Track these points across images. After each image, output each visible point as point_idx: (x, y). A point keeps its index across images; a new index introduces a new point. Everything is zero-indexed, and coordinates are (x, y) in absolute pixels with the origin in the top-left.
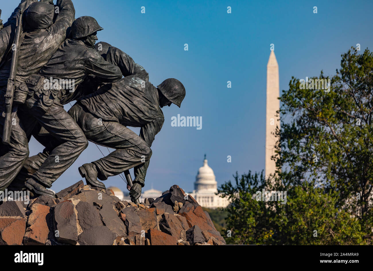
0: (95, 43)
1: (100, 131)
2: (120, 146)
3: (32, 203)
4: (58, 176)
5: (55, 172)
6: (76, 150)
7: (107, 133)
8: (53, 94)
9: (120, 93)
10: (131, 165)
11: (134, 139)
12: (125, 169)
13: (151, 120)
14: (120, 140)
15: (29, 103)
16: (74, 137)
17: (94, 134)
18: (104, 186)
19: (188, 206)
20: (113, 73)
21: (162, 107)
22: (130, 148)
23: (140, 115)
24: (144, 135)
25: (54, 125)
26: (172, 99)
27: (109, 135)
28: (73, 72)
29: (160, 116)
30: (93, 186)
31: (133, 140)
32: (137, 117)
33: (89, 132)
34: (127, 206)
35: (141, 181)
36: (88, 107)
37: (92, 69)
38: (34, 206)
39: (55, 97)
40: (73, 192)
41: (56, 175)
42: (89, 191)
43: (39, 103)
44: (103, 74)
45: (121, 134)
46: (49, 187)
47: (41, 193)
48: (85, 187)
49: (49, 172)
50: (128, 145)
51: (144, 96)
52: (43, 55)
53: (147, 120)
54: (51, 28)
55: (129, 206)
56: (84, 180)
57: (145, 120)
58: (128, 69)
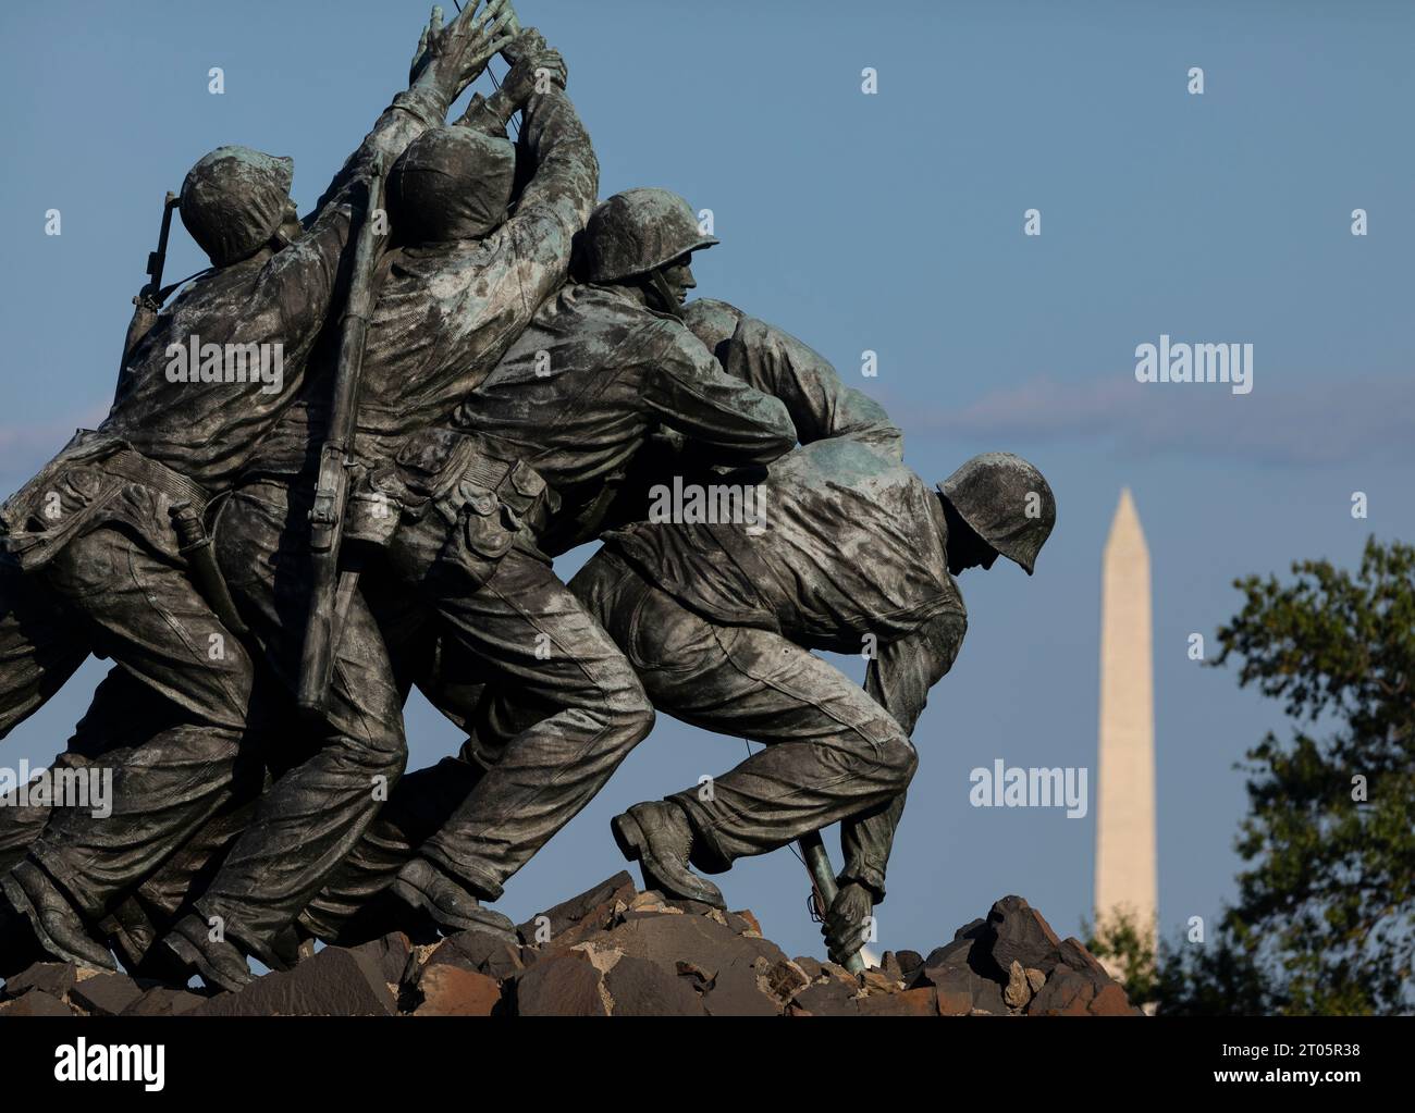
0: (683, 301)
1: (700, 667)
2: (784, 732)
3: (422, 961)
4: (529, 852)
5: (516, 836)
6: (605, 746)
7: (729, 677)
8: (510, 511)
9: (788, 510)
10: (832, 809)
11: (846, 701)
12: (804, 828)
13: (913, 626)
14: (785, 707)
15: (411, 546)
16: (598, 688)
17: (675, 678)
18: (719, 896)
19: (1065, 984)
20: (760, 427)
21: (956, 571)
22: (825, 741)
23: (870, 603)
24: (885, 689)
25: (515, 638)
26: (1000, 539)
27: (740, 684)
28: (595, 417)
29: (951, 609)
30: (672, 896)
31: (840, 705)
32: (854, 612)
33: (658, 669)
34: (815, 980)
35: (871, 875)
36: (651, 567)
37: (673, 408)
38: (429, 974)
39: (518, 522)
40: (588, 920)
41: (521, 847)
42: (656, 914)
43: (451, 548)
44: (716, 428)
45: (792, 683)
46: (491, 898)
47: (460, 922)
48: (640, 899)
49: (491, 832)
50: (820, 725)
51: (884, 523)
52: (466, 348)
53: (898, 625)
54: (502, 238)
55: (824, 980)
56: (634, 868)
57: (888, 622)
58: (819, 413)
